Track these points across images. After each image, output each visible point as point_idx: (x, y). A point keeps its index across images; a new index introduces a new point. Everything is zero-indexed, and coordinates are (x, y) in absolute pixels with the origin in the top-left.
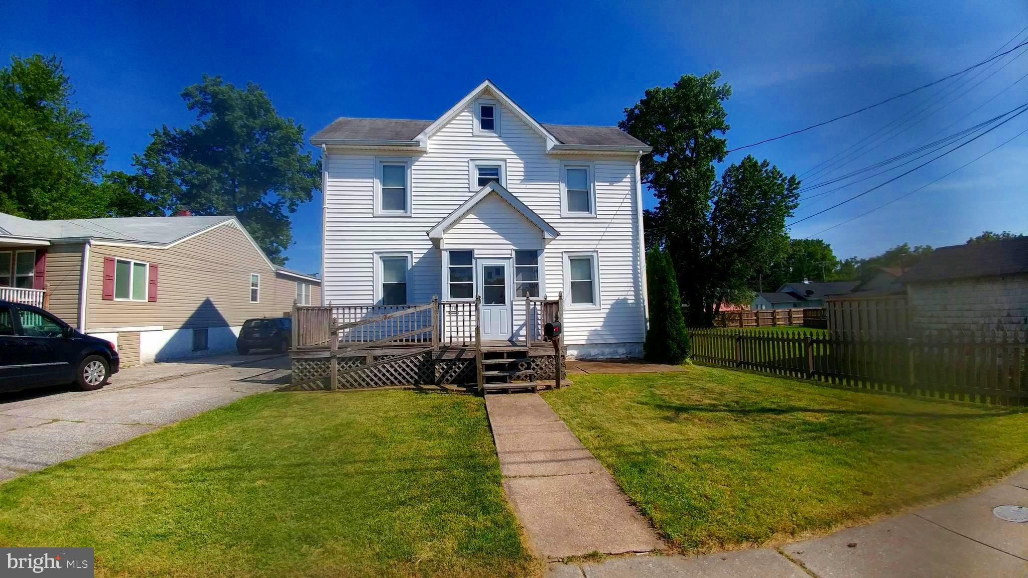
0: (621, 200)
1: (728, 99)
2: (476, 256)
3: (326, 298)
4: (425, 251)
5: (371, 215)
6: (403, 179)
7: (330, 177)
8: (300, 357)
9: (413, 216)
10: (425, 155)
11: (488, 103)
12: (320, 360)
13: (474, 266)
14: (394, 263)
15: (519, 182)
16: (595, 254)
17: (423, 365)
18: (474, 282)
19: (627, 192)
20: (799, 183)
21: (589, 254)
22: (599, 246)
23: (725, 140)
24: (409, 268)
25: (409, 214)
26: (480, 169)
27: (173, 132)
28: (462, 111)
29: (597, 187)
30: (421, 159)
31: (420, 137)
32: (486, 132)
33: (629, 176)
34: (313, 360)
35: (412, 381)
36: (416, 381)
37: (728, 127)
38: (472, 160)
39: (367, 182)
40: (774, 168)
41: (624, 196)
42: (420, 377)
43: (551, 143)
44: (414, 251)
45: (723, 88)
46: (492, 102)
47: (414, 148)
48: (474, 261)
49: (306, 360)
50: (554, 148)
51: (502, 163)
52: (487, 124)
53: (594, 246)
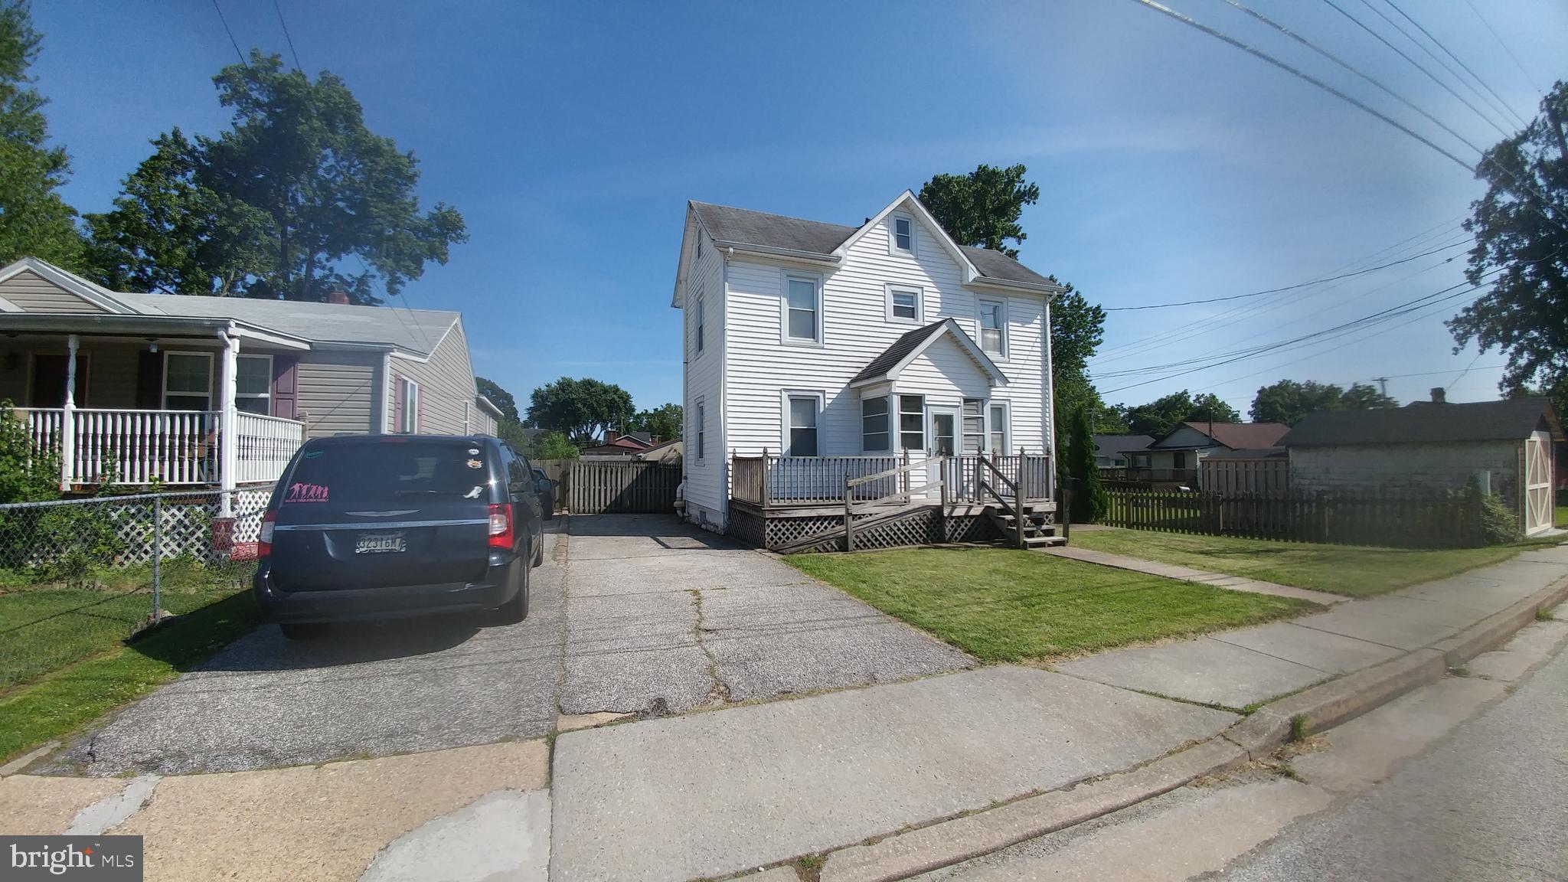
0: (1032, 344)
1: (1034, 203)
2: (927, 403)
3: (729, 444)
4: (839, 391)
5: (778, 343)
6: (813, 300)
7: (731, 290)
8: (775, 516)
9: (826, 346)
10: (837, 273)
11: (903, 216)
12: (795, 519)
13: (924, 413)
14: (804, 403)
15: (935, 315)
16: (1007, 403)
17: (931, 523)
18: (924, 432)
19: (1037, 335)
20: (1104, 315)
21: (1002, 402)
22: (1012, 394)
23: (1017, 251)
24: (822, 410)
25: (820, 344)
26: (894, 296)
27: (191, 142)
28: (878, 223)
29: (1010, 328)
30: (833, 277)
31: (839, 251)
32: (902, 252)
33: (1039, 317)
34: (788, 520)
35: (921, 540)
36: (924, 540)
37: (1024, 236)
38: (889, 284)
39: (772, 301)
40: (1077, 294)
41: (1034, 340)
42: (928, 536)
43: (973, 274)
44: (827, 390)
45: (1030, 189)
46: (909, 216)
47: (834, 265)
48: (924, 408)
49: (780, 520)
50: (975, 280)
51: (918, 291)
52: (903, 242)
53: (1007, 394)
